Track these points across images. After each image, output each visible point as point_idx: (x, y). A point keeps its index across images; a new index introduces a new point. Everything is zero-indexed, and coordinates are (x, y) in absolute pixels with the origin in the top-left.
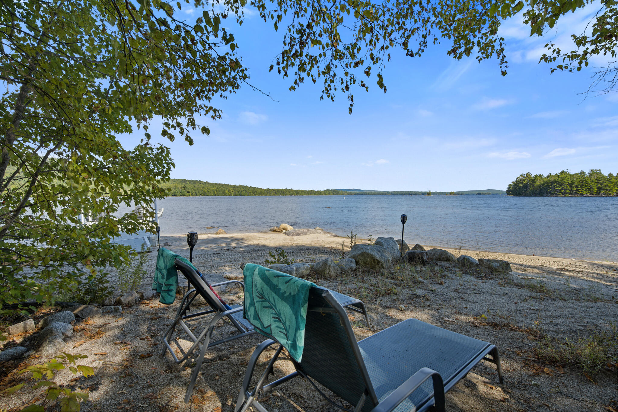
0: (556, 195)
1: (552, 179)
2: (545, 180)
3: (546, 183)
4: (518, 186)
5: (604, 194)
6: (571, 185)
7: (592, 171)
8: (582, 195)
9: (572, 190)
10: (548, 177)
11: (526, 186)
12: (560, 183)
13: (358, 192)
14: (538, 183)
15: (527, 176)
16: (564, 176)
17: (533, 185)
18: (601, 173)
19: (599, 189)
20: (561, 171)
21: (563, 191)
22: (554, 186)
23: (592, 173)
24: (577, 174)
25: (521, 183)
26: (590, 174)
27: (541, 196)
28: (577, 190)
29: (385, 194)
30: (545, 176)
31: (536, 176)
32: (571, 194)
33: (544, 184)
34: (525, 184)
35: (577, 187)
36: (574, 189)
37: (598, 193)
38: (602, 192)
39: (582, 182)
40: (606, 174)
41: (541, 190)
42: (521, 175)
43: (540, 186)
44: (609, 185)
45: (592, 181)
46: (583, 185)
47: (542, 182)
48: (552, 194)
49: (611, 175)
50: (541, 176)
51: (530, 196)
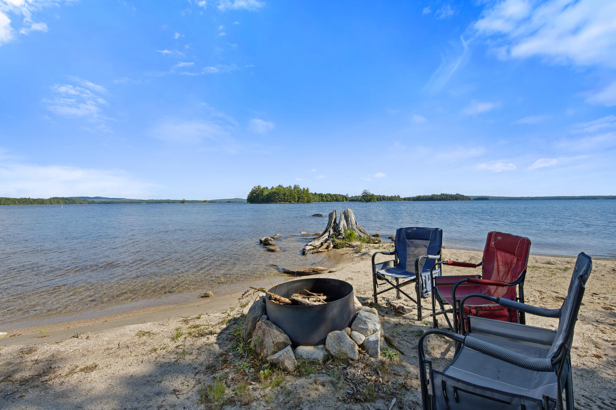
0: (276, 202)
1: (274, 190)
2: (269, 191)
3: (270, 193)
4: (253, 195)
5: (301, 202)
6: (284, 195)
7: (295, 185)
8: (290, 202)
9: (284, 199)
10: (271, 189)
11: (258, 196)
12: (278, 193)
13: (103, 200)
14: (266, 193)
15: (258, 188)
16: (280, 188)
17: (262, 195)
18: (299, 187)
19: (299, 198)
20: (278, 185)
21: (280, 199)
22: (275, 196)
23: (296, 187)
24: (287, 187)
25: (255, 193)
26: (294, 188)
27: (268, 203)
28: (287, 198)
29: (139, 203)
30: (270, 188)
31: (264, 188)
32: (284, 202)
33: (269, 194)
34: (257, 194)
35: (287, 197)
36: (286, 198)
37: (298, 201)
38: (301, 200)
39: (290, 193)
40: (302, 188)
41: (267, 198)
42: (255, 187)
43: (267, 195)
44: (304, 195)
45: (295, 193)
46: (290, 195)
47: (268, 193)
48: (274, 202)
49: (304, 188)
50: (267, 188)
51: (261, 203)
